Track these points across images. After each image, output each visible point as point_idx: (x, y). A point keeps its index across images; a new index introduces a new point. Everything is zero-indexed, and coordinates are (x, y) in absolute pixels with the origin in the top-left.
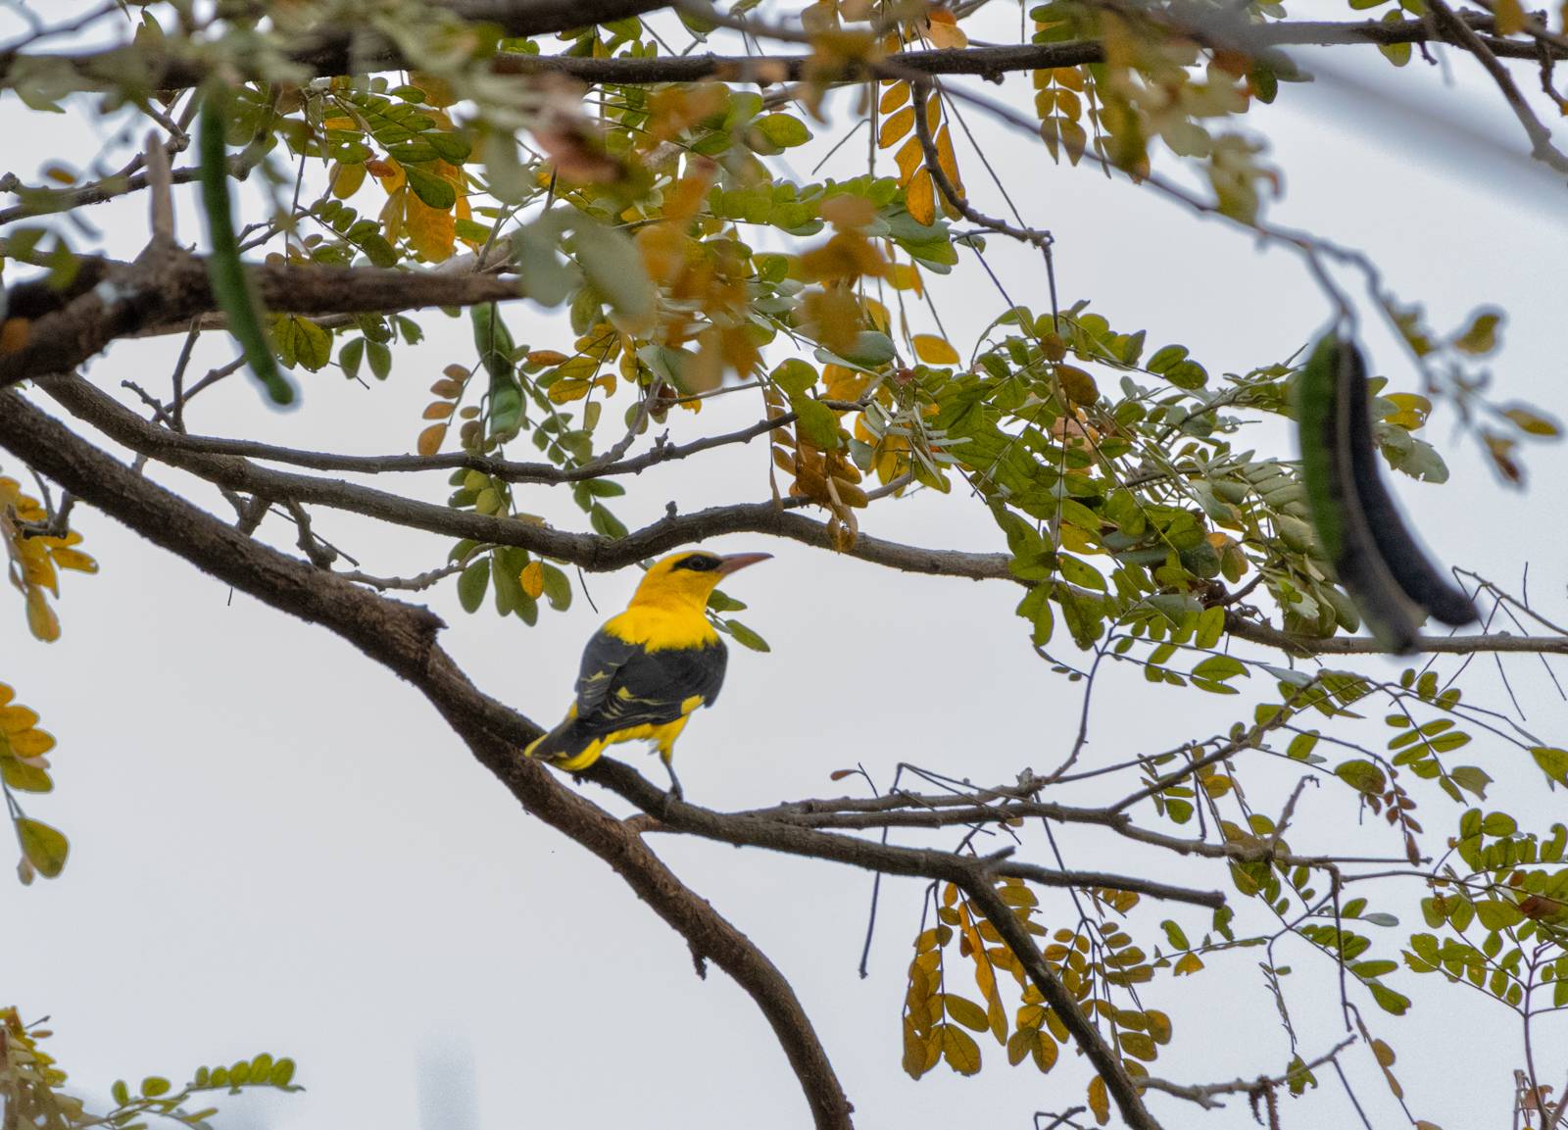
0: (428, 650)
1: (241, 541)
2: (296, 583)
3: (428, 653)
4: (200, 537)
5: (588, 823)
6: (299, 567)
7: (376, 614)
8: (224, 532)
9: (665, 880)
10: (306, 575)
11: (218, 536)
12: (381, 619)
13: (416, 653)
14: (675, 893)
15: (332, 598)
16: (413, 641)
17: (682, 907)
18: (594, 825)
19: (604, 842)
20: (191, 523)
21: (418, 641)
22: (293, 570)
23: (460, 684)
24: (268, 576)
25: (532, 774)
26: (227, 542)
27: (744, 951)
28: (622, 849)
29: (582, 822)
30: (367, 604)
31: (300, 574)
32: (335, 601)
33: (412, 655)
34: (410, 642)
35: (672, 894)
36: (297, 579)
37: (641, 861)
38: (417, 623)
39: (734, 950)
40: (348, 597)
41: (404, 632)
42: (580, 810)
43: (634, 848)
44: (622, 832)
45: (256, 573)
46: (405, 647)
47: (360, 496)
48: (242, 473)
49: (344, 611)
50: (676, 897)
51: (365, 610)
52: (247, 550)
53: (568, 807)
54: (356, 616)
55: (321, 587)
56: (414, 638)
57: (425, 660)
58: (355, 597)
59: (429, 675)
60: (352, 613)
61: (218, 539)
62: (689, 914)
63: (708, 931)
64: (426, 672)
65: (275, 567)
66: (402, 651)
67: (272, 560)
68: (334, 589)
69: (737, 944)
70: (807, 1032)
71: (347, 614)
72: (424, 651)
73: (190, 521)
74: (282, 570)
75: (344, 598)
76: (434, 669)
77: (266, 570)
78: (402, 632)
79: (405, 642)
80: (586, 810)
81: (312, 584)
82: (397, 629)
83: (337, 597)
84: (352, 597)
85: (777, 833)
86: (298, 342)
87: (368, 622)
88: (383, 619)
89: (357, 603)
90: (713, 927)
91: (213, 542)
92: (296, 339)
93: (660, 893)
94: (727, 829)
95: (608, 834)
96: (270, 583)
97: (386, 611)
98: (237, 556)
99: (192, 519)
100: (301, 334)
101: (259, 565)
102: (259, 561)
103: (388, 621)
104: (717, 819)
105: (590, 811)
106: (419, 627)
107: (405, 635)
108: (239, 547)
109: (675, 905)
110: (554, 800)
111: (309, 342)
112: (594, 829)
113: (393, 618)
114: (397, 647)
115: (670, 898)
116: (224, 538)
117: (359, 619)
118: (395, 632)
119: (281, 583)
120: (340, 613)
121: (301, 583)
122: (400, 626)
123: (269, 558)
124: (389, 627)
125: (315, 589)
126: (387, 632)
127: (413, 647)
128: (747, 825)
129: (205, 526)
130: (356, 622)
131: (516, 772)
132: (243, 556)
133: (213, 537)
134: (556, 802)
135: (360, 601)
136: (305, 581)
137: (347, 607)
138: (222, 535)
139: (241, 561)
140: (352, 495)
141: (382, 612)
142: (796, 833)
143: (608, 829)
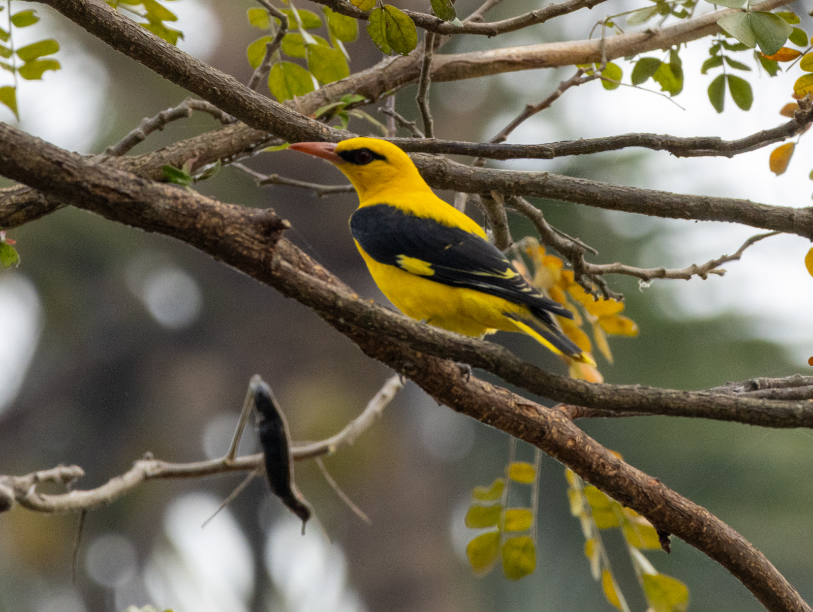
0: (271, 250)
1: (67, 160)
2: (127, 196)
3: (271, 253)
4: (25, 159)
5: (500, 410)
6: (131, 181)
7: (215, 220)
8: (50, 154)
9: (601, 460)
10: (138, 188)
11: (43, 156)
12: (221, 223)
13: (260, 254)
14: (615, 472)
15: (167, 207)
16: (256, 242)
17: (625, 485)
18: (508, 411)
19: (522, 427)
20: (13, 147)
21: (261, 242)
22: (124, 184)
23: (310, 280)
24: (98, 191)
25: (428, 365)
26: (53, 163)
27: (702, 523)
28: (543, 432)
29: (493, 408)
30: (205, 211)
31: (132, 187)
32: (170, 210)
33: (256, 256)
34: (253, 243)
35: (612, 473)
36: (128, 192)
37: (570, 443)
38: (260, 225)
39: (692, 524)
40: (184, 205)
41: (247, 234)
42: (489, 398)
43: (559, 431)
44: (541, 417)
45: (85, 189)
46: (248, 248)
47: (564, 186)
48: (442, 171)
49: (181, 219)
50: (616, 475)
51: (204, 217)
52: (74, 169)
53: (474, 395)
54: (194, 224)
55: (155, 198)
56: (258, 240)
57: (269, 259)
58: (192, 205)
59: (273, 273)
60: (191, 220)
61: (43, 160)
62: (634, 493)
63: (659, 507)
64: (270, 270)
65: (104, 182)
66: (245, 253)
67: (102, 176)
68: (169, 198)
69: (694, 517)
70: (787, 597)
71: (185, 222)
72: (267, 251)
73: (12, 145)
74: (111, 184)
75: (180, 207)
76: (278, 266)
77: (95, 186)
78: (243, 235)
79: (247, 244)
80: (496, 397)
81: (145, 195)
82: (237, 232)
83: (172, 207)
84: (189, 206)
85: (654, 397)
86: (389, 28)
87: (208, 228)
88: (223, 223)
89: (193, 210)
90: (663, 503)
91: (39, 163)
92: (387, 26)
93: (598, 474)
94: (602, 397)
95: (526, 419)
96: (101, 197)
97: (225, 216)
98: (65, 175)
99: (14, 143)
100: (391, 22)
101: (88, 181)
102: (88, 178)
103: (229, 225)
104: (591, 388)
105: (501, 398)
106: (262, 229)
107: (248, 238)
108: (65, 166)
109: (617, 483)
110: (458, 389)
111: (399, 28)
112: (507, 414)
113: (233, 223)
114: (240, 249)
115: (610, 477)
116: (49, 159)
117: (199, 226)
118: (237, 235)
119: (112, 197)
120: (178, 221)
121: (132, 195)
122: (241, 230)
123: (99, 175)
124: (229, 231)
125: (148, 200)
126: (227, 235)
127: (255, 248)
128: (622, 391)
129: (29, 149)
130: (196, 229)
131: (408, 364)
132: (70, 174)
133: (38, 158)
134: (460, 391)
135: (197, 208)
136: (137, 193)
137: (184, 215)
138: (46, 156)
139: (69, 179)
140: (555, 184)
141: (221, 217)
142: (674, 396)
143: (524, 414)
